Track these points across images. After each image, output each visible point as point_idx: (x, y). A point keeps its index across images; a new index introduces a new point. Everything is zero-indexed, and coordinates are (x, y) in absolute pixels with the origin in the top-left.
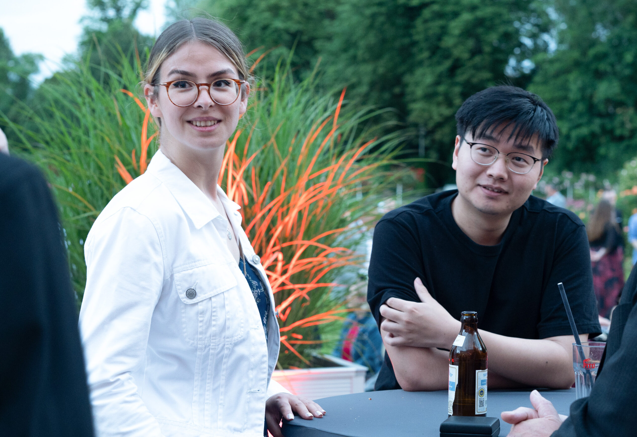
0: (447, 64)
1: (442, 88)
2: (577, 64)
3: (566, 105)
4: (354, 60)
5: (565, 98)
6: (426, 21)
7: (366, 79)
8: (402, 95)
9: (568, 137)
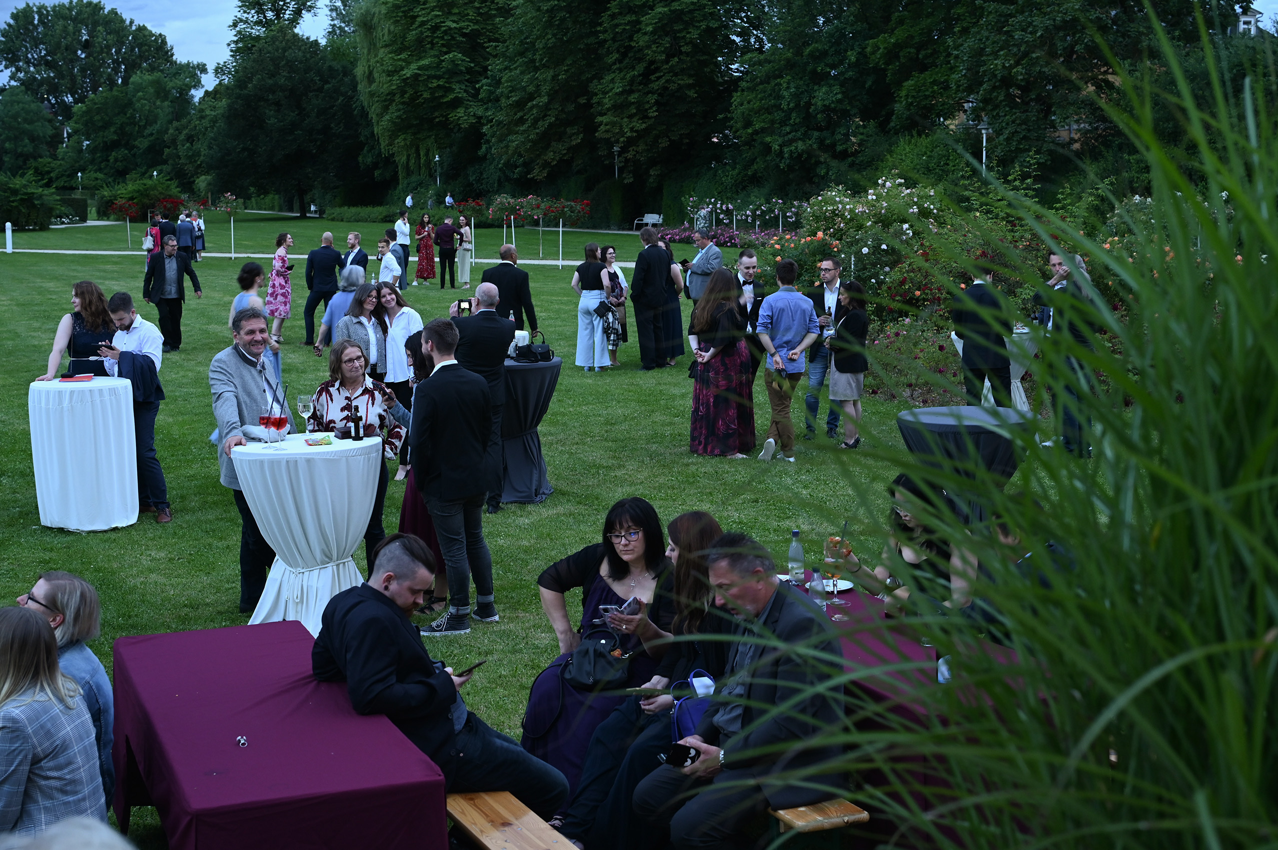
0: (640, 68)
1: (633, 98)
2: (790, 65)
3: (778, 116)
4: (532, 66)
5: (778, 107)
6: (613, 16)
7: (545, 88)
8: (589, 105)
9: (780, 154)
